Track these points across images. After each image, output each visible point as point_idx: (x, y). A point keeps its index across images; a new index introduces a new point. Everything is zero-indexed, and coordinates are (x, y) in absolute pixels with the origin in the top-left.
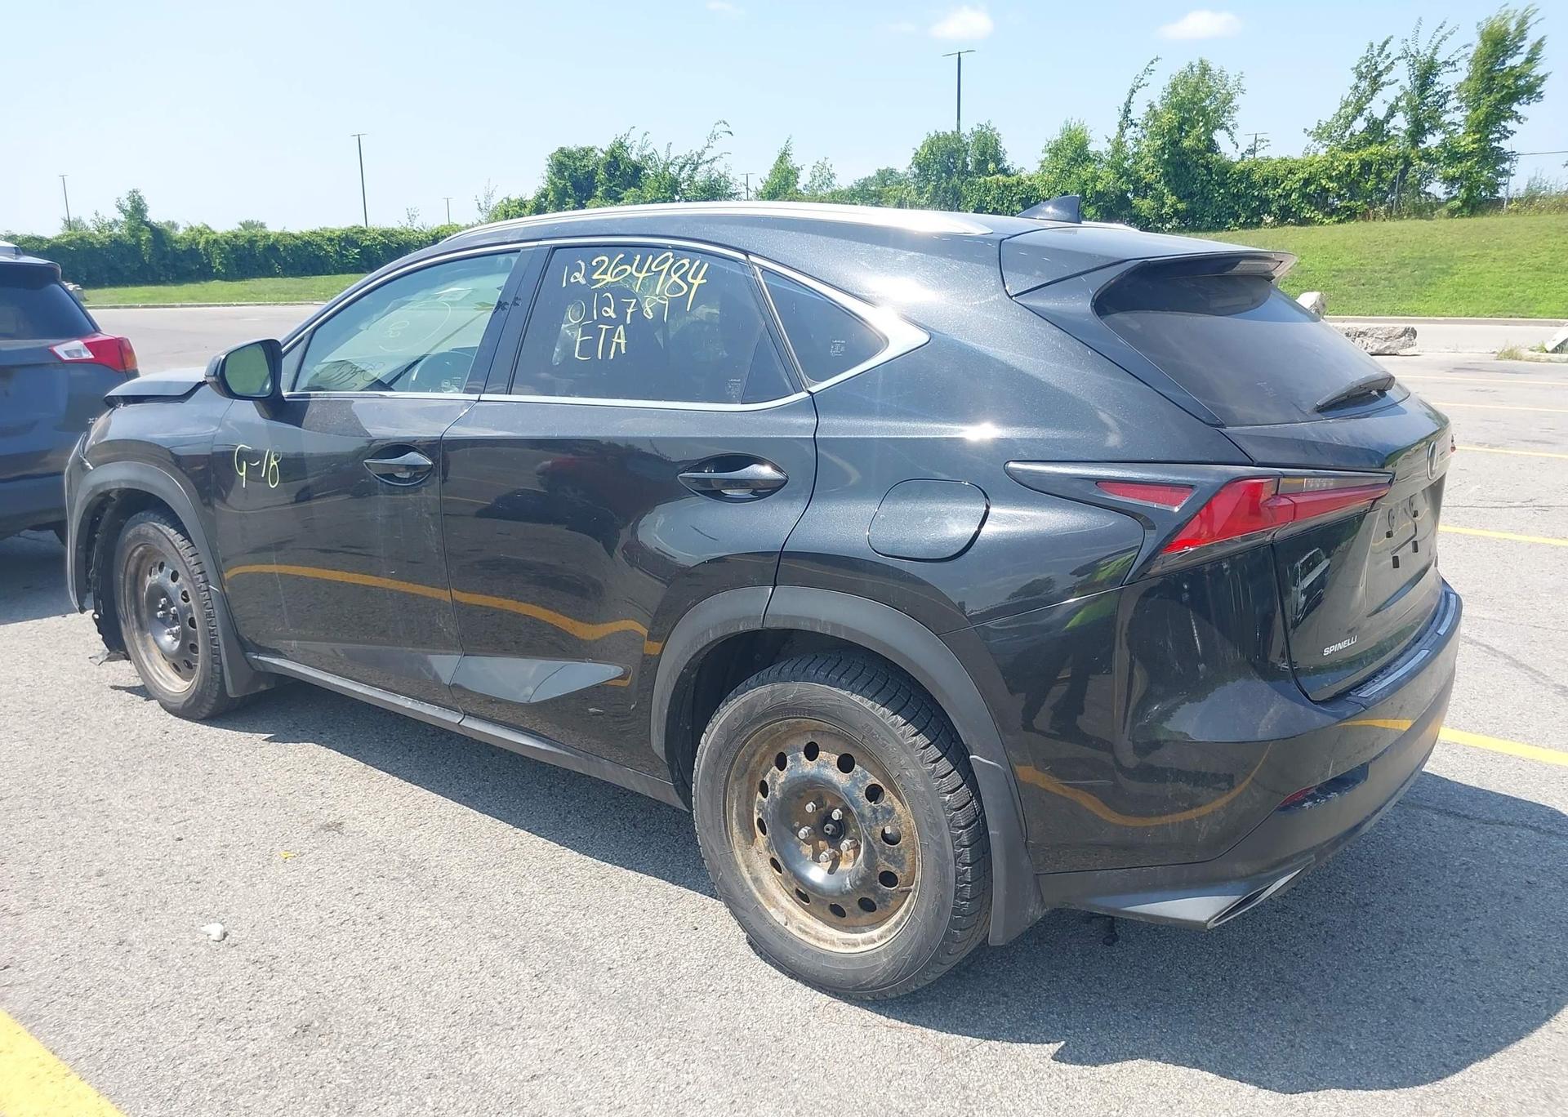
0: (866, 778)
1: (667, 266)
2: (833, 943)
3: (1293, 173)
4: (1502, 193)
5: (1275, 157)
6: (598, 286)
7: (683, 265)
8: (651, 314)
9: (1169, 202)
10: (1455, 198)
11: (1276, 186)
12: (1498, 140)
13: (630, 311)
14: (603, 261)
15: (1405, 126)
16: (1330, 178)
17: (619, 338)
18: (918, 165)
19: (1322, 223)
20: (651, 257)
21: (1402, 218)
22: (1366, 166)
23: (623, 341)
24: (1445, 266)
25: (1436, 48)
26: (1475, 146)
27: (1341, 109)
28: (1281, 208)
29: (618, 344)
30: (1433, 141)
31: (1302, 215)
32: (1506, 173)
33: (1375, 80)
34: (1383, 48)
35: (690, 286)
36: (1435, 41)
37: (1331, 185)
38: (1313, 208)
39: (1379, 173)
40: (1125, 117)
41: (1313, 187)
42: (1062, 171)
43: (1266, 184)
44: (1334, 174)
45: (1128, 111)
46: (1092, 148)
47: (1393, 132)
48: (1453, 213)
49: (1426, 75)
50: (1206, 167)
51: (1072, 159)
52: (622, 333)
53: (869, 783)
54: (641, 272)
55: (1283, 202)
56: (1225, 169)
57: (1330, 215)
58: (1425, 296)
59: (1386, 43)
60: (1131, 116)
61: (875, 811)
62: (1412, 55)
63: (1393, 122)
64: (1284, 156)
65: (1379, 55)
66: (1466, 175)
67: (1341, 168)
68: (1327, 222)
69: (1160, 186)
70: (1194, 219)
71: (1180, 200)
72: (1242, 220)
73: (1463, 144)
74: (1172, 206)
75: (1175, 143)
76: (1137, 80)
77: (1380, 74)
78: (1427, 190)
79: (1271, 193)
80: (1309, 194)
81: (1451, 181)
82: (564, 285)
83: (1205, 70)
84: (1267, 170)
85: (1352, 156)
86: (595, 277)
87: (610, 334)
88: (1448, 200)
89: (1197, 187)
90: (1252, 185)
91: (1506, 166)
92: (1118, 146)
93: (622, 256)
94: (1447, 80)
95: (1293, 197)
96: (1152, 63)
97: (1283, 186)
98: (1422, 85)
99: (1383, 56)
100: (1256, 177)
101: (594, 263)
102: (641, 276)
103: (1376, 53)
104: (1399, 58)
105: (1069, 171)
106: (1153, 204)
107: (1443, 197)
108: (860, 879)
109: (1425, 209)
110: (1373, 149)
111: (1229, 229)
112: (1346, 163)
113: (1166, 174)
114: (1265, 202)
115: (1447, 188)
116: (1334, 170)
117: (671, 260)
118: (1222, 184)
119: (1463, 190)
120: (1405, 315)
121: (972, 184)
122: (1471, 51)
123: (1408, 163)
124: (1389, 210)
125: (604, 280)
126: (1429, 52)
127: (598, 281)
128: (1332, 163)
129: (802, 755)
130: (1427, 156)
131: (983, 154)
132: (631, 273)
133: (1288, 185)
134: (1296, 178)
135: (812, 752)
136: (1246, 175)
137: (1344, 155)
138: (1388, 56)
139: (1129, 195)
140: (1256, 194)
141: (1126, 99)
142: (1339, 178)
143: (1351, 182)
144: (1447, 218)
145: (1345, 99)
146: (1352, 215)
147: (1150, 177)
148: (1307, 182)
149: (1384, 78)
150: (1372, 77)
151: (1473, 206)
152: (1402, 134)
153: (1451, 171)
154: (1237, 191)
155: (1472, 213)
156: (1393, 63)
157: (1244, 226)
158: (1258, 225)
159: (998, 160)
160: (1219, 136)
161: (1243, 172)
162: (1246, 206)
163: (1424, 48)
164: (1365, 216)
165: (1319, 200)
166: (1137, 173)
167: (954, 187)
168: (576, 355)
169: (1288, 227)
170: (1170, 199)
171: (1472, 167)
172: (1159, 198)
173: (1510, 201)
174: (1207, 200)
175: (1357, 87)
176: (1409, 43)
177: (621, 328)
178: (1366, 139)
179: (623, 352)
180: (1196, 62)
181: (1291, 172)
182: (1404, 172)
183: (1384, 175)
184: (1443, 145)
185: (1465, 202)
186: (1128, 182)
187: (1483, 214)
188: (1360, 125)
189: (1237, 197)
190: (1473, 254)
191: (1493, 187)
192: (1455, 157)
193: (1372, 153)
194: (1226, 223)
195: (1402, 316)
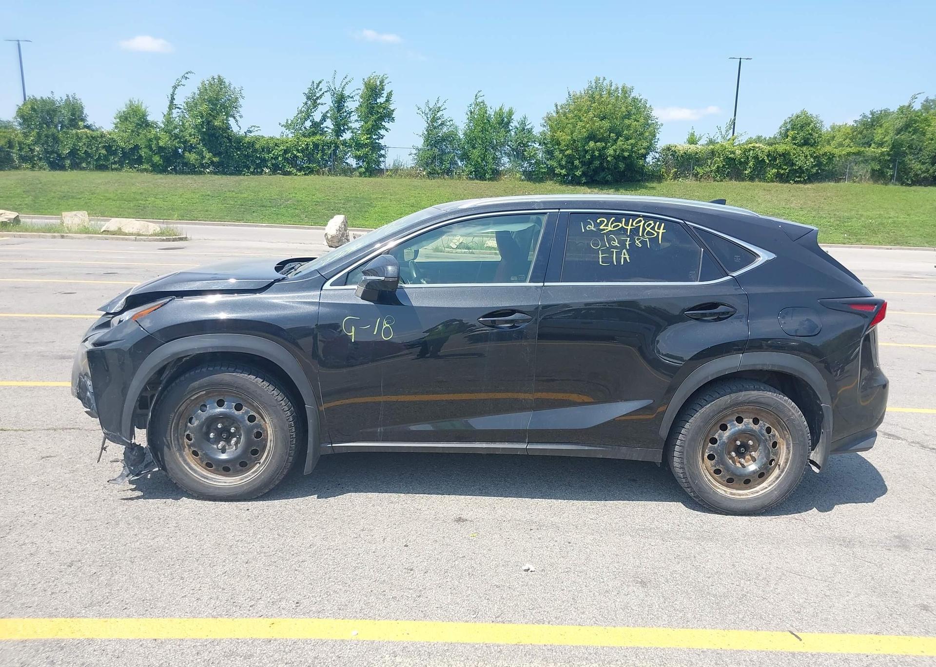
0: (765, 425)
1: (642, 224)
2: (747, 495)
3: (278, 146)
4: (382, 166)
5: (266, 136)
6: (605, 232)
7: (651, 224)
8: (640, 244)
9: (207, 157)
10: (361, 167)
11: (269, 152)
12: (378, 139)
13: (627, 243)
14: (604, 221)
15: (332, 127)
16: (298, 150)
17: (624, 255)
18: (22, 117)
19: (296, 175)
20: (631, 220)
21: (337, 175)
22: (316, 146)
23: (627, 257)
24: (369, 203)
25: (344, 88)
26: (368, 141)
27: (298, 114)
28: (273, 165)
29: (625, 258)
30: (347, 136)
31: (285, 169)
32: (383, 156)
33: (315, 101)
34: (318, 85)
35: (658, 233)
36: (343, 84)
37: (299, 154)
38: (291, 166)
39: (323, 150)
40: (172, 102)
41: (289, 155)
42: (133, 131)
43: (263, 150)
44: (300, 148)
45: (173, 99)
46: (150, 118)
47: (326, 129)
48: (361, 174)
49: (340, 101)
50: (228, 138)
51: (138, 124)
52: (626, 253)
53: (766, 427)
54: (628, 226)
55: (274, 161)
56: (239, 140)
57: (300, 170)
58: (365, 218)
59: (320, 82)
60: (175, 102)
61: (770, 437)
62: (332, 90)
63: (325, 124)
64: (272, 136)
65: (317, 88)
66: (366, 156)
67: (303, 146)
68: (299, 174)
69: (200, 146)
70: (224, 168)
71: (215, 155)
72: (252, 170)
73: (362, 139)
74: (209, 159)
75: (209, 123)
76: (178, 81)
77: (318, 98)
78: (347, 161)
79: (266, 156)
80: (288, 158)
81: (358, 158)
82: (583, 231)
83: (221, 81)
84: (263, 143)
85: (308, 140)
86: (601, 227)
87: (619, 254)
88: (358, 168)
89: (222, 149)
90: (255, 151)
91: (382, 152)
92: (169, 121)
93: (613, 218)
94: (351, 105)
95: (279, 159)
96: (187, 73)
97: (273, 152)
98: (338, 106)
99: (319, 89)
100: (257, 146)
101: (598, 221)
102: (629, 228)
103: (315, 87)
104: (326, 92)
105: (138, 132)
106: (196, 157)
107: (354, 166)
108: (763, 465)
109: (348, 171)
110: (318, 137)
111: (244, 174)
112: (306, 143)
113: (203, 140)
114: (264, 160)
115: (357, 161)
116: (300, 146)
117: (643, 222)
118: (238, 149)
119: (365, 163)
120: (360, 227)
121: (67, 133)
122: (360, 92)
123: (337, 147)
124: (330, 170)
125: (607, 229)
126: (340, 89)
127: (604, 230)
128: (298, 142)
129: (735, 422)
130: (344, 143)
131: (73, 115)
132: (622, 227)
133: (275, 152)
134: (280, 149)
135: (740, 420)
136: (251, 144)
137: (303, 139)
138: (321, 90)
139: (180, 150)
140: (258, 155)
141: (171, 91)
142: (302, 151)
143: (309, 153)
144: (359, 177)
145: (300, 109)
146: (311, 171)
147: (193, 141)
148: (286, 152)
149: (318, 101)
150: (313, 99)
151: (371, 172)
152: (330, 131)
153: (358, 153)
154: (248, 153)
155: (370, 176)
156: (323, 93)
157: (252, 173)
158: (261, 173)
159: (83, 120)
160: (231, 121)
161: (249, 143)
162: (253, 162)
163: (339, 88)
164: (318, 172)
165: (293, 161)
166: (184, 137)
167: (53, 135)
168: (601, 263)
169: (278, 175)
170: (208, 155)
171: (368, 152)
172: (200, 153)
173: (387, 170)
174: (230, 157)
175: (306, 103)
176: (331, 83)
177: (624, 250)
178: (313, 132)
179: (629, 261)
180: (216, 77)
181: (276, 145)
182: (335, 151)
183: (326, 152)
184: (352, 139)
185: (367, 169)
186: (179, 142)
187: (376, 176)
188: (308, 124)
189: (247, 156)
190: (381, 196)
191: (378, 163)
192: (359, 146)
193: (318, 139)
194: (242, 171)
195: (358, 227)
